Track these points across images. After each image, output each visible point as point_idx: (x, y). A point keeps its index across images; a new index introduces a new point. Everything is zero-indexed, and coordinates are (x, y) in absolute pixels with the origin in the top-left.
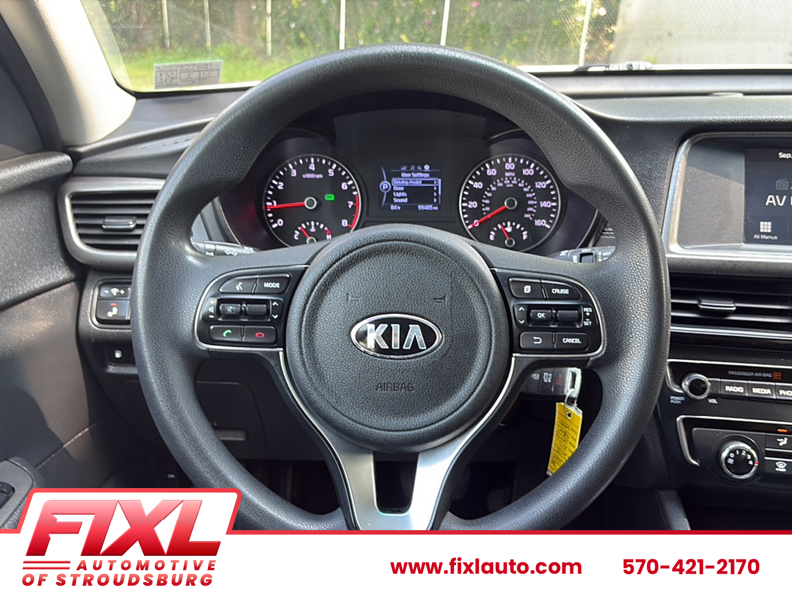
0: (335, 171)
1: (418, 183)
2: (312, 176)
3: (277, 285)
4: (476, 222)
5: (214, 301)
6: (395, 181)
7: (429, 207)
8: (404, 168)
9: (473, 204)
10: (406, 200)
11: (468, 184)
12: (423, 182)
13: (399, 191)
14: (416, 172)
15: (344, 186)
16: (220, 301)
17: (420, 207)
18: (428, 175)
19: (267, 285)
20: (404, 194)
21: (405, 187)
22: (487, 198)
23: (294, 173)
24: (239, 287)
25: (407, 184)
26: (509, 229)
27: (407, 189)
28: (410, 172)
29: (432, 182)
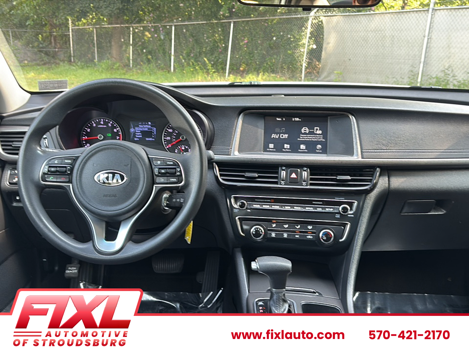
0: (112, 124)
1: (146, 129)
2: (102, 126)
3: (70, 161)
4: (170, 146)
5: (47, 167)
6: (137, 128)
7: (151, 139)
8: (140, 124)
9: (169, 138)
10: (141, 136)
11: (166, 130)
12: (148, 129)
13: (138, 133)
14: (145, 125)
15: (115, 130)
16: (50, 167)
17: (147, 139)
18: (150, 126)
19: (66, 161)
20: (140, 134)
21: (141, 131)
22: (174, 136)
23: (94, 125)
24: (56, 162)
25: (141, 130)
26: (183, 148)
27: (142, 132)
28: (143, 125)
29: (152, 129)
